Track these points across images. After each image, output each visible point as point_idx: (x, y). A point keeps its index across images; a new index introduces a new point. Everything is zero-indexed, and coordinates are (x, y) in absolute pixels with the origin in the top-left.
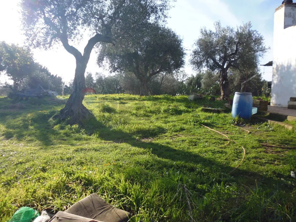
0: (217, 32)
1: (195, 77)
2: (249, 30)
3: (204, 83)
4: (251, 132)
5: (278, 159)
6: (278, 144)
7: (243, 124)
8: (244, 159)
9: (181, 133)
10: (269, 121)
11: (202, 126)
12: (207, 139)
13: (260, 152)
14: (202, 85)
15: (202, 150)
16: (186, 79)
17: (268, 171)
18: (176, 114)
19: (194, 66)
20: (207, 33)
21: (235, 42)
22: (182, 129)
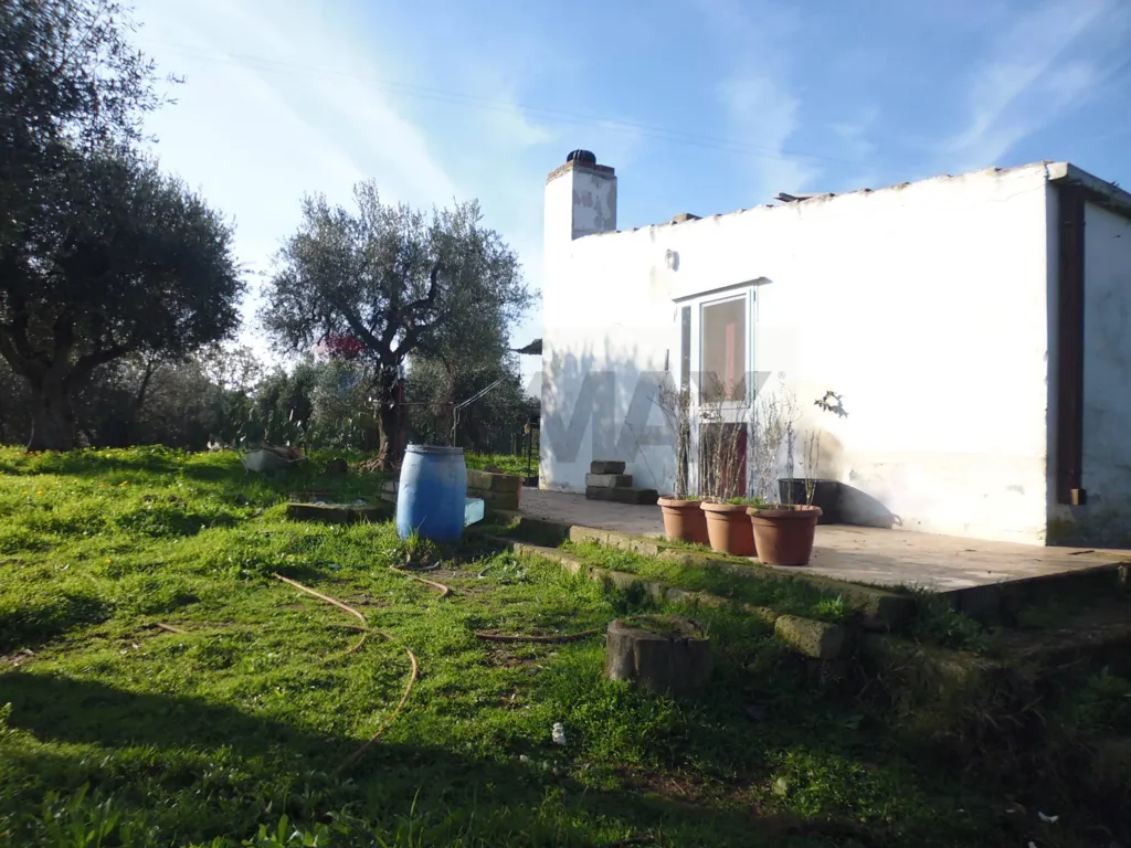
0: (367, 218)
1: (289, 376)
2: (472, 229)
3: (322, 402)
4: (453, 589)
5: (520, 685)
6: (531, 627)
7: (432, 560)
8: (406, 700)
9: (175, 616)
10: (517, 546)
11: (275, 577)
12: (282, 632)
13: (469, 666)
14: (316, 408)
15: (251, 682)
16: (256, 382)
17: (481, 736)
18: (175, 533)
19: (279, 336)
20: (327, 217)
21: (427, 264)
22: (183, 599)
